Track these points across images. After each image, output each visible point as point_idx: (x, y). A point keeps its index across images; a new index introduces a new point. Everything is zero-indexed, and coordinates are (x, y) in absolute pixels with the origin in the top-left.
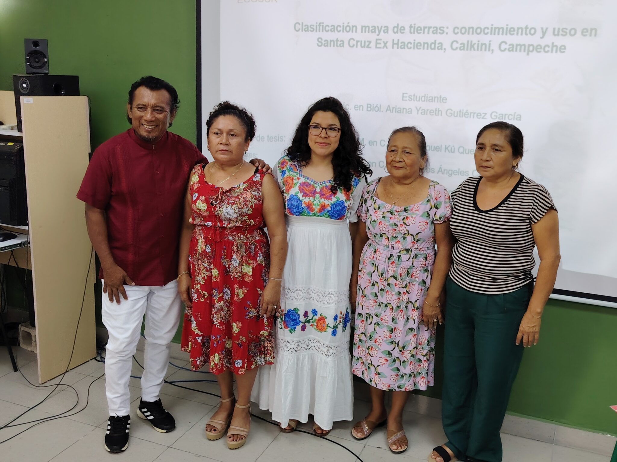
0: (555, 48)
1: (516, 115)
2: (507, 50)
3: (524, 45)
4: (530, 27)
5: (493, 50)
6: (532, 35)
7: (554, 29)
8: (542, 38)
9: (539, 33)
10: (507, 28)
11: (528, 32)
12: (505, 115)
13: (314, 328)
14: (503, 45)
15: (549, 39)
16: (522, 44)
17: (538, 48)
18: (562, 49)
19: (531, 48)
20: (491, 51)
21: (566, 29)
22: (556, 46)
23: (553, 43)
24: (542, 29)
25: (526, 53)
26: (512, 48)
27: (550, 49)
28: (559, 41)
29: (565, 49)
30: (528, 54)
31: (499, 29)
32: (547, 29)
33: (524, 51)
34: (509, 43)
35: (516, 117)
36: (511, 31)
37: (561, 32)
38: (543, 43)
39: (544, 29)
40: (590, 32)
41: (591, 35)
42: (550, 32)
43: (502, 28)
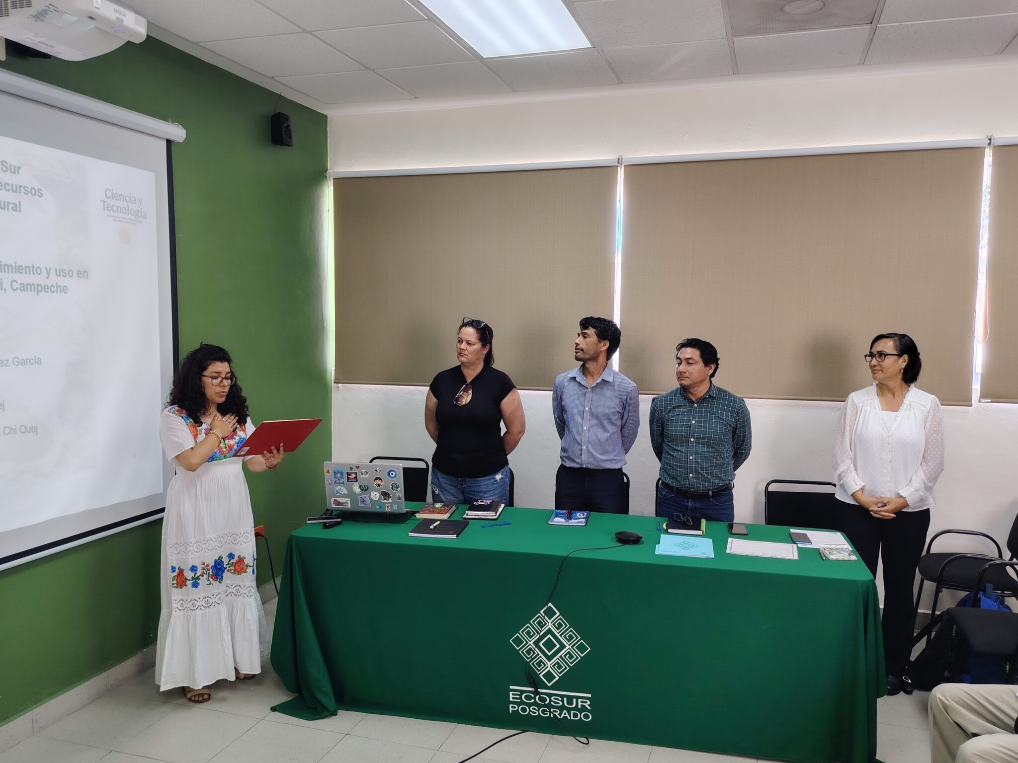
0: (59, 288)
1: (36, 358)
2: (19, 290)
3: (33, 284)
4: (36, 266)
5: (5, 289)
6: (39, 274)
7: (56, 269)
8: (47, 278)
9: (44, 273)
10: (16, 266)
11: (35, 272)
12: (27, 359)
13: (232, 573)
14: (14, 283)
15: (53, 280)
16: (31, 283)
17: (45, 289)
18: (64, 290)
19: (40, 288)
20: (4, 291)
21: (65, 270)
22: (60, 286)
23: (57, 284)
24: (46, 268)
25: (36, 292)
26: (24, 287)
27: (55, 289)
28: (62, 281)
29: (67, 289)
30: (38, 294)
31: (8, 266)
32: (50, 269)
33: (34, 291)
34: (19, 282)
35: (37, 361)
36: (19, 269)
37: (62, 273)
38: (49, 282)
39: (48, 269)
40: (83, 274)
41: (84, 277)
42: (53, 272)
43: (12, 266)
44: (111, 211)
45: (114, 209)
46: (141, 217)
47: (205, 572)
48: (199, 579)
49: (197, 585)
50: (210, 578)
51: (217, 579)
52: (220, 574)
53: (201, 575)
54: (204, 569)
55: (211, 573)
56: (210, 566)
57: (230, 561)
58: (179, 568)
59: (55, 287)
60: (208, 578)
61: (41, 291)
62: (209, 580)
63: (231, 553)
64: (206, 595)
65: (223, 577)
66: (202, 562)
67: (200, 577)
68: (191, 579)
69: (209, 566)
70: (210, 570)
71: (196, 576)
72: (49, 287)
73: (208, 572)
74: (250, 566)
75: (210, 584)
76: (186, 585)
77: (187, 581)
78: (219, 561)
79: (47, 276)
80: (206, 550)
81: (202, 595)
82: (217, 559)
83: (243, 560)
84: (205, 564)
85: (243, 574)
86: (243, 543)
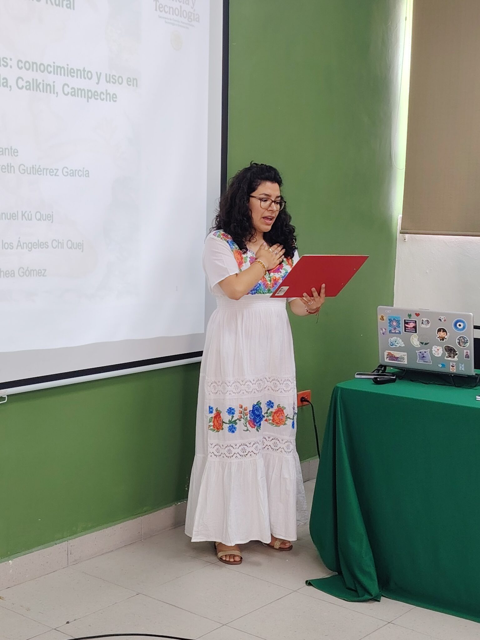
1: (85, 170)
2: (70, 95)
3: (84, 90)
4: (87, 70)
5: (57, 93)
6: (90, 79)
7: (106, 74)
8: (98, 83)
9: (95, 79)
10: (68, 68)
11: (86, 76)
12: (75, 171)
13: (270, 423)
14: (66, 87)
15: (103, 86)
16: (82, 88)
17: (95, 95)
18: (114, 98)
19: (90, 94)
20: (56, 95)
21: (115, 76)
22: (109, 94)
23: (106, 91)
24: (97, 73)
25: (86, 99)
26: (75, 92)
27: (105, 97)
28: (112, 89)
29: (116, 97)
30: (88, 101)
31: (61, 68)
33: (85, 97)
34: (70, 86)
35: (85, 173)
36: (71, 72)
37: (112, 80)
38: (99, 89)
39: (99, 74)
40: (133, 82)
41: (133, 86)
42: (103, 79)
43: (63, 68)
44: (163, 12)
45: (167, 9)
46: (194, 20)
47: (243, 417)
48: (236, 424)
49: (234, 430)
50: (247, 423)
51: (255, 425)
52: (257, 421)
53: (238, 419)
54: (241, 413)
55: (249, 419)
56: (248, 411)
57: (268, 410)
58: (217, 410)
59: (105, 94)
60: (246, 424)
61: (91, 98)
62: (246, 426)
63: (270, 401)
64: (243, 442)
65: (260, 425)
66: (240, 405)
67: (237, 421)
68: (228, 422)
69: (246, 410)
70: (247, 415)
71: (233, 420)
72: (99, 93)
73: (245, 417)
74: (289, 418)
75: (247, 430)
76: (223, 429)
77: (224, 424)
78: (257, 406)
79: (97, 81)
80: (244, 391)
81: (239, 442)
82: (256, 404)
83: (283, 411)
84: (243, 408)
85: (282, 426)
86: (283, 391)
